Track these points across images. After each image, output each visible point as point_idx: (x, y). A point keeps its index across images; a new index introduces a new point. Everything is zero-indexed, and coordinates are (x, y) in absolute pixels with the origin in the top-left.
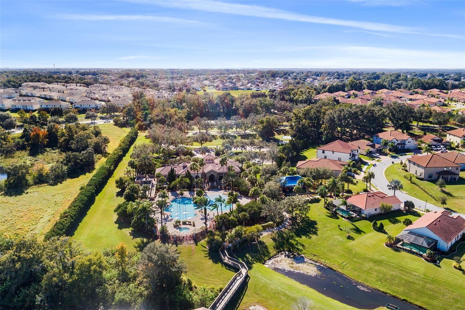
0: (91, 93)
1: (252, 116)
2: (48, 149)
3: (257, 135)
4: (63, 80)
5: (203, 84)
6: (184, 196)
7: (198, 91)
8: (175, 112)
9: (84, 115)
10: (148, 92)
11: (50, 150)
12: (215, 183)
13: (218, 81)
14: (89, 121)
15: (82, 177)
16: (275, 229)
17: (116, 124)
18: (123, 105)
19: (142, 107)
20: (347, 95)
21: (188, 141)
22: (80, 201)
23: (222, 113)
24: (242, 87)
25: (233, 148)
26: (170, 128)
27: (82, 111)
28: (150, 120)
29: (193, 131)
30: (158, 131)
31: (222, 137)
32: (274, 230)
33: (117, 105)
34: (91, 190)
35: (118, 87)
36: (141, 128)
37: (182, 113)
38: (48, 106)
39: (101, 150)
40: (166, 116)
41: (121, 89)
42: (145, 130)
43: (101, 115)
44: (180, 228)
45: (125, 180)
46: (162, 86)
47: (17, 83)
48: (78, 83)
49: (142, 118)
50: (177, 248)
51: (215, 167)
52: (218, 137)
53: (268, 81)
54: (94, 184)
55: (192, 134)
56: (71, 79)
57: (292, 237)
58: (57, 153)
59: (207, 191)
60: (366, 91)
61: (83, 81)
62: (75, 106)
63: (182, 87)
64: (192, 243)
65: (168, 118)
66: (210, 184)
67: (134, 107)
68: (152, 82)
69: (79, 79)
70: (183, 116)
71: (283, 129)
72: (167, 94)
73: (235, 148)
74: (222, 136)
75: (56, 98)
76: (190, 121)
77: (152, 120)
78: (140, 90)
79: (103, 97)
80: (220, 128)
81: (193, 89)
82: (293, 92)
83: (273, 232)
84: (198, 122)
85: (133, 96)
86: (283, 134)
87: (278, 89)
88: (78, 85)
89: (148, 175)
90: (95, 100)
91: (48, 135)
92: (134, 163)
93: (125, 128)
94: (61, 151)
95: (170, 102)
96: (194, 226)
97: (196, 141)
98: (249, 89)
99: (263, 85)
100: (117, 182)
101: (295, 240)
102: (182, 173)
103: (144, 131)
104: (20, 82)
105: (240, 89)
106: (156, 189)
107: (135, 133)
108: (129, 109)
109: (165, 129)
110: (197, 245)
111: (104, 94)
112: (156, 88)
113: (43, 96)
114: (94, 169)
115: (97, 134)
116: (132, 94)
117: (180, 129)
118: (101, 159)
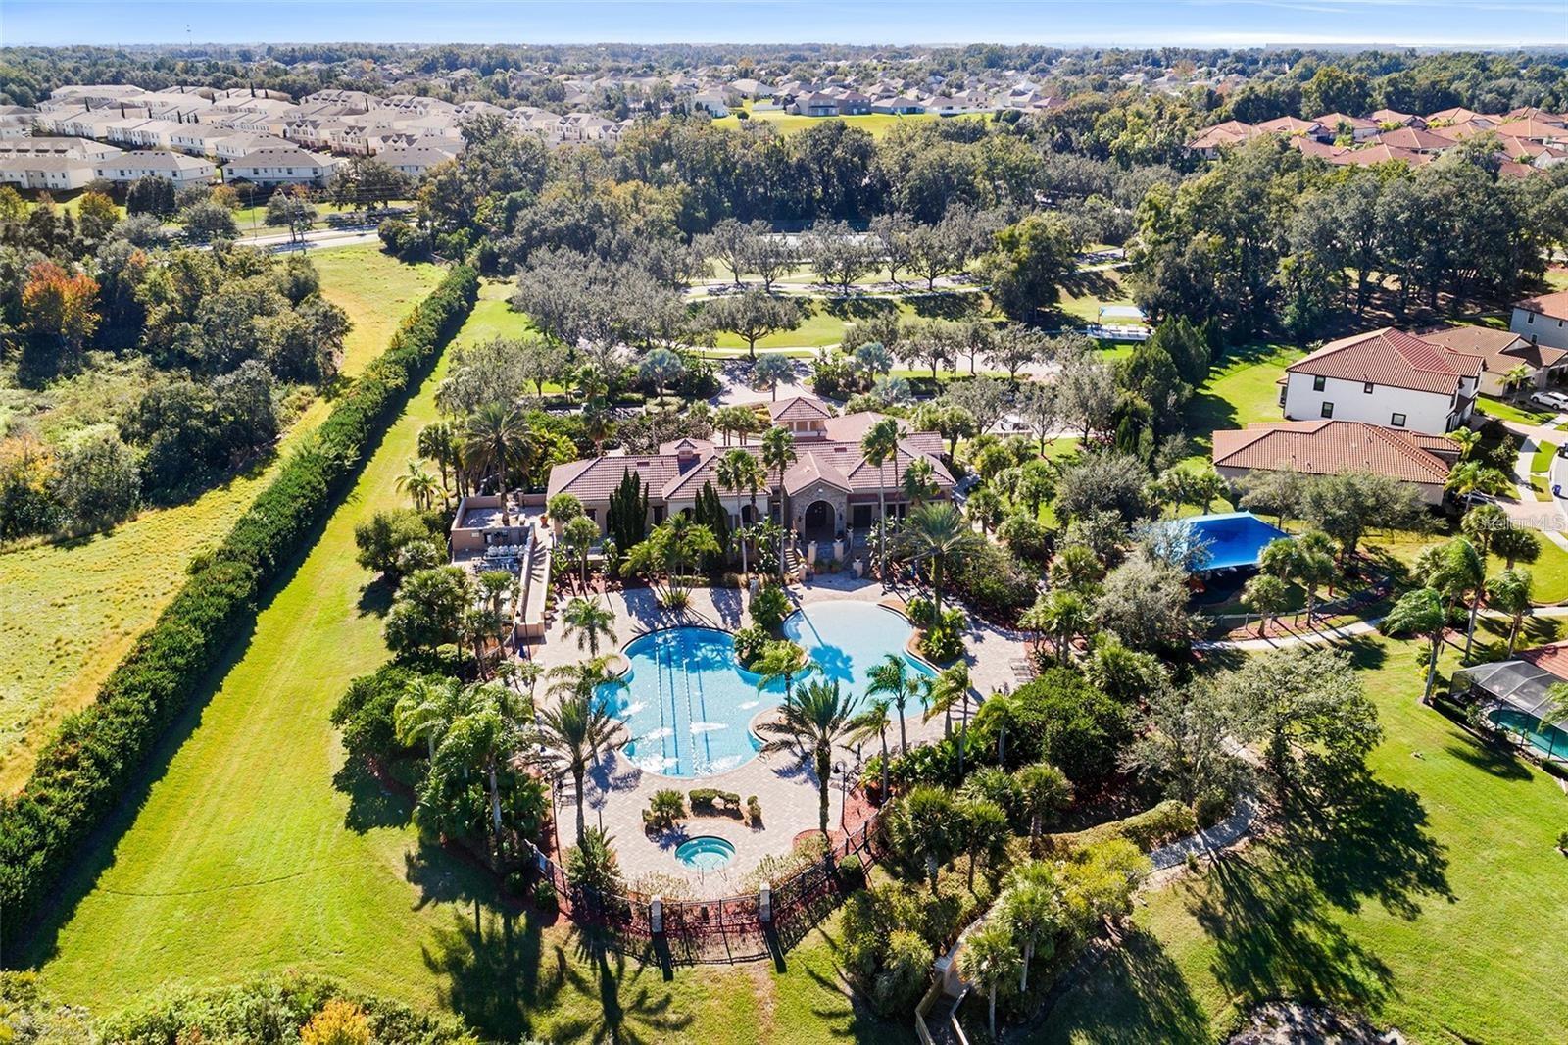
0: (303, 122)
1: (957, 214)
2: (98, 357)
3: (981, 298)
4: (205, 75)
5: (731, 90)
6: (689, 616)
7: (717, 117)
8: (635, 195)
9: (261, 212)
10: (523, 119)
11: (106, 360)
12: (838, 547)
13: (790, 81)
14: (282, 235)
15: (211, 499)
16: (1196, 846)
17: (393, 247)
18: (422, 171)
19: (495, 176)
20: (1315, 132)
21: (694, 325)
22: (163, 656)
23: (820, 201)
24: (886, 103)
25: (896, 360)
26: (614, 266)
27: (255, 195)
28: (527, 232)
29: (711, 281)
30: (562, 282)
31: (837, 307)
32: (1193, 852)
33: (399, 170)
34: (232, 588)
35: (411, 101)
36: (490, 265)
37: (663, 202)
38: (127, 172)
39: (313, 366)
40: (597, 215)
41: (420, 108)
42: (506, 275)
43: (335, 211)
44: (681, 840)
45: (402, 529)
46: (577, 100)
47: (32, 88)
48: (260, 87)
49: (494, 224)
50: (666, 988)
51: (832, 461)
52: (817, 307)
53: (980, 82)
54: (254, 549)
55: (704, 290)
56: (235, 73)
57: (1304, 900)
58: (136, 375)
59: (801, 590)
60: (1387, 117)
61: (278, 81)
62: (231, 173)
63: (656, 103)
64: (755, 951)
65: (602, 221)
66: (812, 549)
67: (465, 178)
68: (541, 82)
69: (265, 73)
70: (668, 216)
71: (1091, 273)
72: (599, 128)
73: (902, 359)
74: (833, 301)
75: (165, 141)
76: (697, 237)
77: (535, 233)
78: (496, 110)
79: (349, 138)
80: (825, 267)
81: (698, 106)
82: (1104, 118)
83: (1194, 867)
84: (729, 240)
85: (465, 134)
86: (1094, 294)
87: (1030, 109)
88: (260, 93)
89: (516, 497)
90: (317, 150)
91: (98, 295)
92: (445, 443)
93: (426, 265)
94: (155, 363)
95: (608, 156)
96: (756, 822)
97: (730, 325)
98: (912, 111)
99: (964, 94)
100: (363, 539)
101: (1324, 925)
102: (678, 495)
103: (502, 279)
104: (45, 86)
105: (879, 110)
106: (551, 576)
107: (463, 288)
108: (441, 187)
109: (590, 273)
110: (781, 967)
111: (351, 128)
112: (554, 105)
113: (121, 137)
114: (271, 455)
115: (301, 291)
116: (460, 124)
117: (656, 270)
118: (311, 410)
